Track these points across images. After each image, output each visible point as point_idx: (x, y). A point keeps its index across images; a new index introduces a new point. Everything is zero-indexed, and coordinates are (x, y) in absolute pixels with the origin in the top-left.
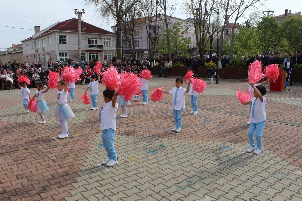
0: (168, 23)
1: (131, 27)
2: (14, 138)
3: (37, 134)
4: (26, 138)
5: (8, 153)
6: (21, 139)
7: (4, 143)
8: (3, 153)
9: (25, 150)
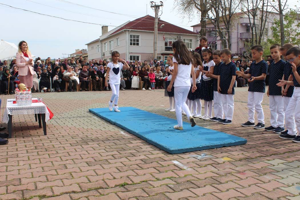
0: (282, 9)
1: (227, 19)
2: (93, 158)
3: (134, 151)
4: (115, 158)
5: (86, 194)
6: (106, 160)
7: (75, 166)
8: (74, 192)
9: (122, 189)
